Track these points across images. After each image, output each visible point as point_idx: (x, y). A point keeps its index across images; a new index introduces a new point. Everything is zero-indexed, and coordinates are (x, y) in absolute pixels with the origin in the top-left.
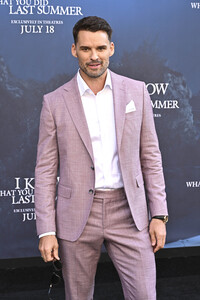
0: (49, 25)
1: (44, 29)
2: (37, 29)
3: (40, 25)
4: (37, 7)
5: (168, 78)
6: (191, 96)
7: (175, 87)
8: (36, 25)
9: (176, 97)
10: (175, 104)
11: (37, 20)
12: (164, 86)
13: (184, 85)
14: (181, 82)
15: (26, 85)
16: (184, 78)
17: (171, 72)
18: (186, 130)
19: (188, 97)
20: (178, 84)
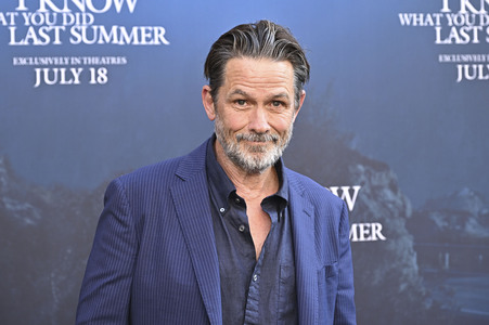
0: (96, 67)
1: (85, 76)
2: (69, 76)
3: (77, 67)
4: (69, 28)
5: (358, 174)
6: (409, 213)
7: (373, 192)
8: (68, 67)
9: (377, 215)
10: (377, 232)
11: (70, 56)
12: (351, 192)
13: (394, 188)
14: (386, 182)
15: (48, 198)
16: (392, 175)
17: (365, 162)
18: (403, 287)
19: (402, 214)
20: (380, 188)
